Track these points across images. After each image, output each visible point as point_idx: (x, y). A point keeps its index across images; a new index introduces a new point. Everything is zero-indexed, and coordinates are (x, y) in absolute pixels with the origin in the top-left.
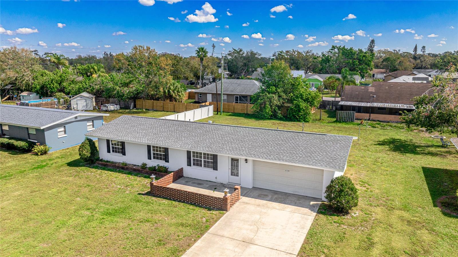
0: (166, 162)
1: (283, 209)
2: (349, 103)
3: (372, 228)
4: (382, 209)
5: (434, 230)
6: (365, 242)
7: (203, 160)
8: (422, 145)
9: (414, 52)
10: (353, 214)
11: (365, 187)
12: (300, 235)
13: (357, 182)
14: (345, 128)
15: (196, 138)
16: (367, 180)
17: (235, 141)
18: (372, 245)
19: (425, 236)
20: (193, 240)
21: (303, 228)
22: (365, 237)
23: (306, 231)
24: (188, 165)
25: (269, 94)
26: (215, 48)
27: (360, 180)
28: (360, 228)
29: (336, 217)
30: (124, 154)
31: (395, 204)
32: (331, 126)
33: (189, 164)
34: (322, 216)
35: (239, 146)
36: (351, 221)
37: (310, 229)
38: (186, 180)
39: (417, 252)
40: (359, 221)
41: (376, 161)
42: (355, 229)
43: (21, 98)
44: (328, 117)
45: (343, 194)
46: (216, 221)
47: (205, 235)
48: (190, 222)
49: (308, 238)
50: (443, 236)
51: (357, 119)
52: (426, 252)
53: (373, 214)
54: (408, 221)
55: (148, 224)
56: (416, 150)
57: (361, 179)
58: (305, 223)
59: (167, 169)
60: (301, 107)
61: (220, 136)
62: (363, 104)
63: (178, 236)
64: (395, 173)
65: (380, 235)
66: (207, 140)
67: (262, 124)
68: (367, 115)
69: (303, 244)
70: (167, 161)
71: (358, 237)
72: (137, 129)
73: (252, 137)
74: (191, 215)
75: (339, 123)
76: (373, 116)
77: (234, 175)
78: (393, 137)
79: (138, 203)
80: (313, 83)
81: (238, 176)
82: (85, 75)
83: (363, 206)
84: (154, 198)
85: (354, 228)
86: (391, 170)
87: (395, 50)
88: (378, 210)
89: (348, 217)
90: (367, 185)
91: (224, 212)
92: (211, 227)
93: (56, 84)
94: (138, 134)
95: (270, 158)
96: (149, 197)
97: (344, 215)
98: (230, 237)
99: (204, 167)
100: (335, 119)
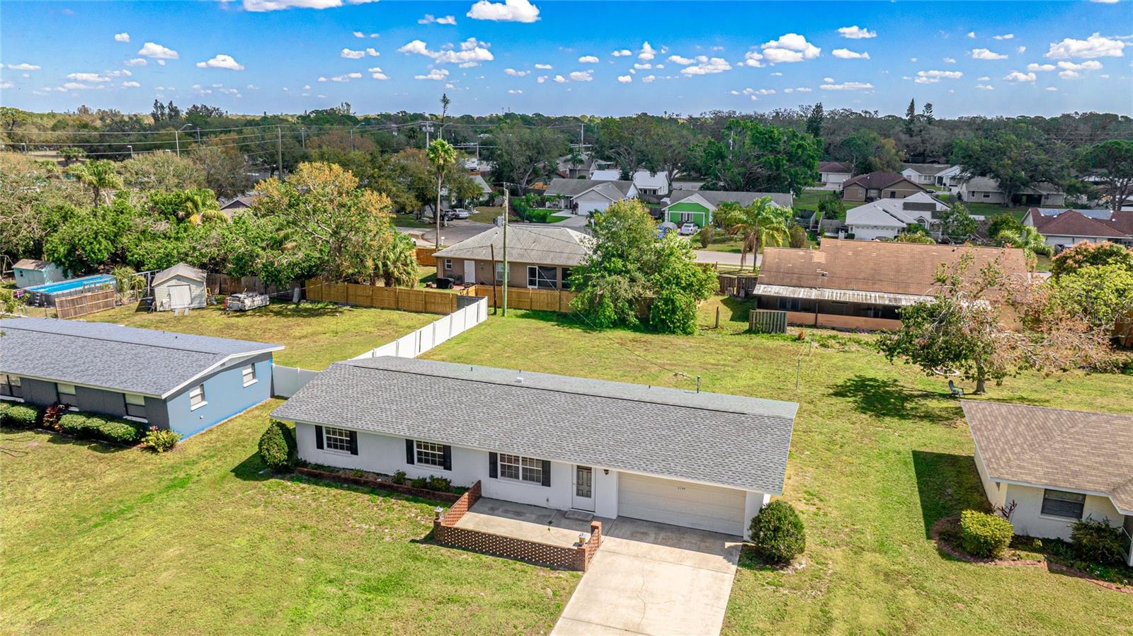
0: (445, 469)
1: (679, 562)
2: (773, 291)
3: (829, 592)
4: (844, 551)
5: (923, 588)
6: (818, 618)
7: (521, 466)
8: (915, 393)
9: (907, 116)
10: (797, 566)
11: (814, 505)
12: (716, 612)
13: (800, 495)
14: (767, 350)
15: (505, 423)
16: (817, 489)
17: (581, 430)
18: (830, 622)
19: (910, 600)
20: (542, 632)
21: (718, 598)
22: (818, 608)
23: (724, 603)
24: (490, 476)
25: (610, 275)
26: (448, 105)
27: (805, 489)
28: (809, 592)
29: (769, 573)
30: (354, 451)
31: (865, 539)
32: (740, 345)
33: (493, 474)
34: (746, 571)
35: (592, 442)
36: (794, 580)
37: (730, 600)
38: (490, 506)
39: (896, 630)
40: (807, 579)
41: (833, 442)
42: (803, 594)
43: (17, 274)
44: (731, 320)
45: (780, 534)
46: (570, 593)
47: (560, 622)
48: (526, 598)
49: (728, 617)
50: (937, 597)
51: (791, 325)
52: (910, 628)
53: (830, 562)
54: (886, 575)
55: (455, 607)
56: (903, 408)
57: (805, 486)
58: (721, 589)
59: (450, 482)
60: (677, 304)
61: (549, 417)
62: (802, 293)
63: (515, 627)
64: (865, 469)
65: (842, 604)
66: (527, 428)
67: (597, 342)
68: (810, 317)
69: (722, 629)
70: (448, 467)
71: (808, 610)
72: (376, 400)
73: (611, 421)
74: (524, 584)
75: (755, 334)
76: (822, 318)
77: (582, 495)
78: (862, 374)
79: (418, 564)
80: (690, 213)
81: (590, 497)
82: (173, 218)
83: (814, 547)
84: (443, 550)
85: (799, 593)
86: (858, 461)
87: (866, 112)
88: (838, 554)
89: (789, 571)
90: (816, 501)
91: (580, 573)
92: (565, 606)
93: (104, 242)
94: (384, 414)
95: (653, 469)
96: (435, 547)
97: (782, 569)
98: (602, 622)
99: (523, 478)
100: (746, 326)
